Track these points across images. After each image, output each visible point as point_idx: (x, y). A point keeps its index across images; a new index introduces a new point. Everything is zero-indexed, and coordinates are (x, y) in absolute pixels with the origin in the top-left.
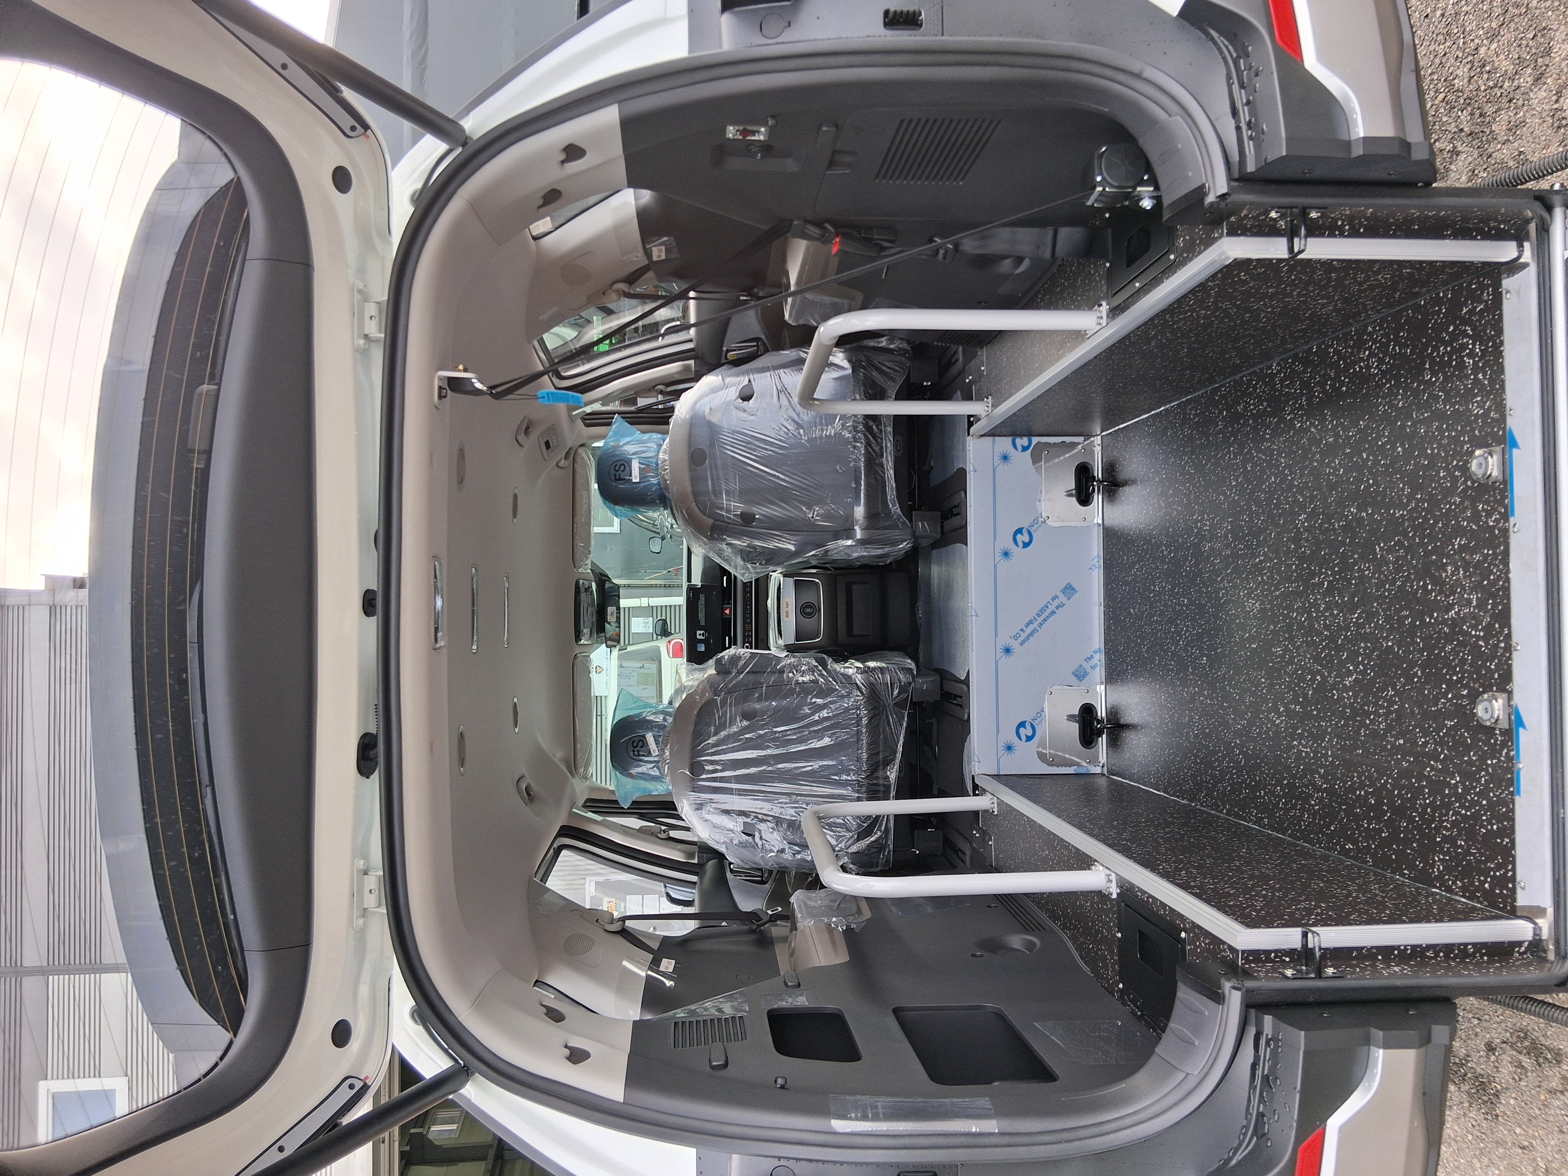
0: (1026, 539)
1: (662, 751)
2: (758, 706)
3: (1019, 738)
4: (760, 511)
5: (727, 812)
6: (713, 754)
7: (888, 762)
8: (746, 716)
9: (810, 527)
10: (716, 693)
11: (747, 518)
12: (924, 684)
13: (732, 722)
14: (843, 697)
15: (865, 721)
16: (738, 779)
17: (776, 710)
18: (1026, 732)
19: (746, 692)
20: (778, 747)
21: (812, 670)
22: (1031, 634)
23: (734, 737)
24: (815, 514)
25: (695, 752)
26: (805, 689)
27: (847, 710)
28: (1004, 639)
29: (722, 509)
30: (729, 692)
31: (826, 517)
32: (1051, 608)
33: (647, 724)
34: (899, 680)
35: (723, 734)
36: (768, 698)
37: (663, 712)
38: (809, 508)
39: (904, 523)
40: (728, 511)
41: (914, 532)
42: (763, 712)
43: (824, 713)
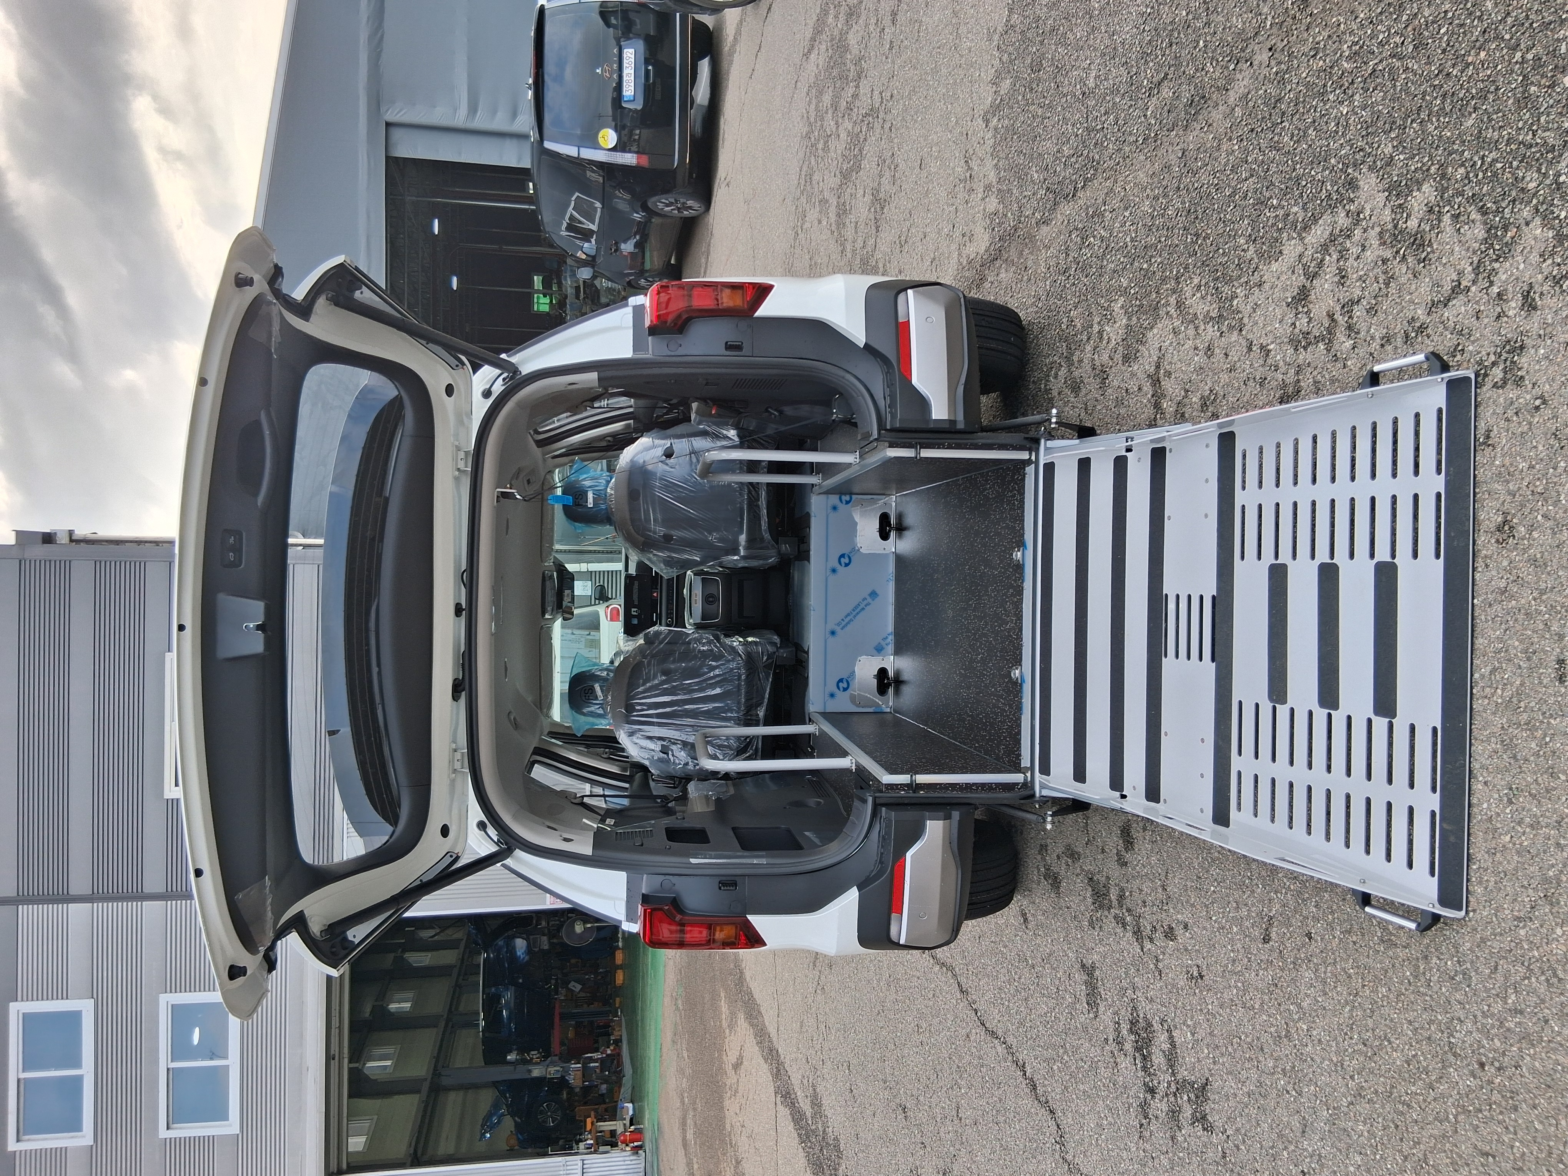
0: (847, 561)
1: (606, 697)
2: (672, 666)
3: (838, 688)
4: (676, 534)
5: (650, 738)
6: (640, 699)
7: (759, 704)
8: (664, 673)
9: (710, 546)
10: (644, 657)
11: (668, 538)
12: (784, 653)
13: (655, 677)
14: (729, 661)
15: (743, 677)
16: (658, 716)
17: (685, 669)
18: (843, 685)
19: (664, 656)
20: (685, 694)
21: (709, 642)
22: (848, 623)
23: (655, 688)
24: (713, 538)
25: (629, 697)
26: (705, 655)
27: (732, 669)
28: (831, 626)
29: (650, 531)
30: (653, 656)
31: (721, 540)
32: (862, 606)
33: (594, 678)
34: (768, 651)
35: (648, 685)
36: (681, 660)
37: (607, 669)
38: (710, 533)
39: (773, 546)
40: (655, 533)
41: (779, 551)
42: (676, 671)
43: (717, 672)
